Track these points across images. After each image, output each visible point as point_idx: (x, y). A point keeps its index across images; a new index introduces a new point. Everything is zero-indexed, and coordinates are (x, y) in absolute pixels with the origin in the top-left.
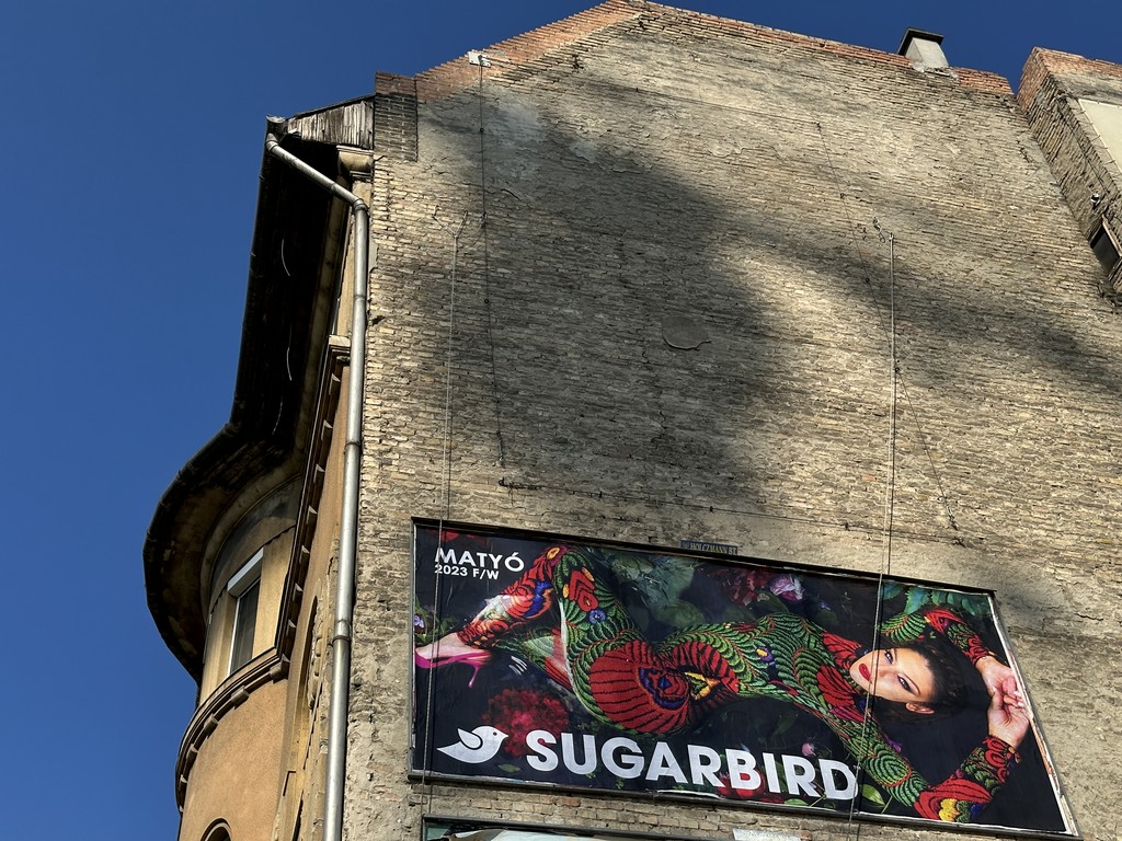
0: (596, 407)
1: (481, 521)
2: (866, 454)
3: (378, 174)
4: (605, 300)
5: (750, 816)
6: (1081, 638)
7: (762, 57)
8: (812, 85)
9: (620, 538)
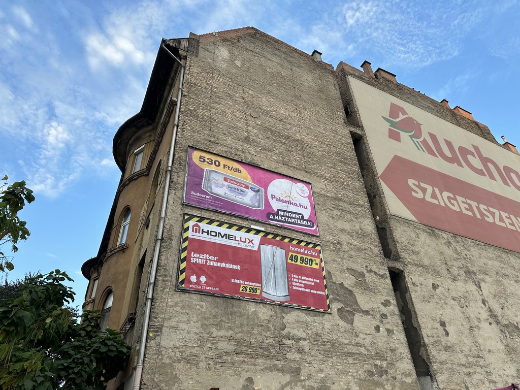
0: (233, 127)
1: (204, 149)
2: (290, 149)
3: (188, 58)
4: (238, 102)
5: (255, 223)
6: (327, 196)
7: (282, 49)
8: (292, 59)
9: (235, 158)
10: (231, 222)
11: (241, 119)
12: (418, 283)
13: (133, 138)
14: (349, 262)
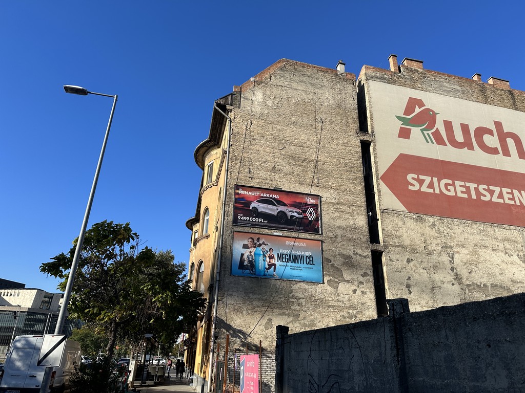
0: (264, 162)
1: (245, 185)
3: (233, 111)
4: (269, 139)
5: (276, 231)
7: (307, 73)
8: (315, 80)
9: (265, 187)
10: (261, 233)
11: (270, 153)
12: (394, 259)
13: (206, 153)
14: (341, 249)
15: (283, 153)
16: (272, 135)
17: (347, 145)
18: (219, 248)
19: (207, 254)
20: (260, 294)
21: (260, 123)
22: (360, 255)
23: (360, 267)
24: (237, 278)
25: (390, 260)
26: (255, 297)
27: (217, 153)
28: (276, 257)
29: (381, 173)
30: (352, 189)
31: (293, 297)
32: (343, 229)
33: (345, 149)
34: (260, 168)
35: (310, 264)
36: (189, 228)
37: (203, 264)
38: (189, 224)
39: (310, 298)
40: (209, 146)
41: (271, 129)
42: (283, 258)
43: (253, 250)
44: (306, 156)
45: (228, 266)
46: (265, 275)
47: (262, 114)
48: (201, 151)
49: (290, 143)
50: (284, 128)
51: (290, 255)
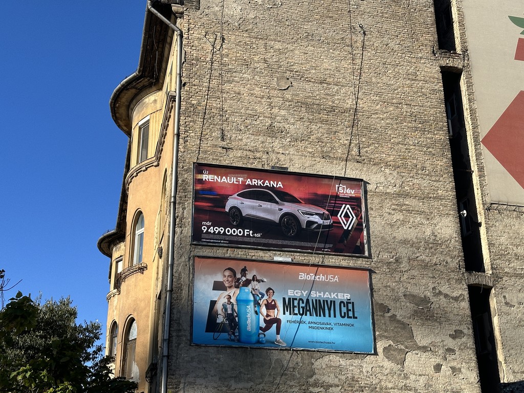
0: (251, 116)
1: (213, 161)
2: (335, 129)
4: (258, 70)
5: (279, 253)
6: (386, 193)
10: (249, 257)
11: (262, 98)
12: (514, 302)
13: (134, 101)
14: (409, 286)
15: (289, 96)
16: (265, 61)
17: (414, 77)
18: (166, 291)
19: (142, 304)
20: (250, 380)
21: (240, 39)
22: (446, 296)
23: (448, 320)
24: (203, 349)
25: (507, 304)
26: (240, 385)
27: (155, 101)
28: (280, 305)
29: (484, 131)
30: (427, 165)
31: (315, 385)
32: (412, 246)
33: (411, 86)
34: (243, 128)
35: (349, 317)
36: (104, 253)
37: (135, 324)
38: (104, 245)
39: (350, 385)
40: (139, 86)
41: (262, 50)
42: (294, 307)
43: (234, 293)
44: (333, 103)
45: (186, 326)
46: (259, 342)
47: (243, 20)
48: (125, 99)
49: (301, 76)
50: (289, 46)
51: (308, 300)
